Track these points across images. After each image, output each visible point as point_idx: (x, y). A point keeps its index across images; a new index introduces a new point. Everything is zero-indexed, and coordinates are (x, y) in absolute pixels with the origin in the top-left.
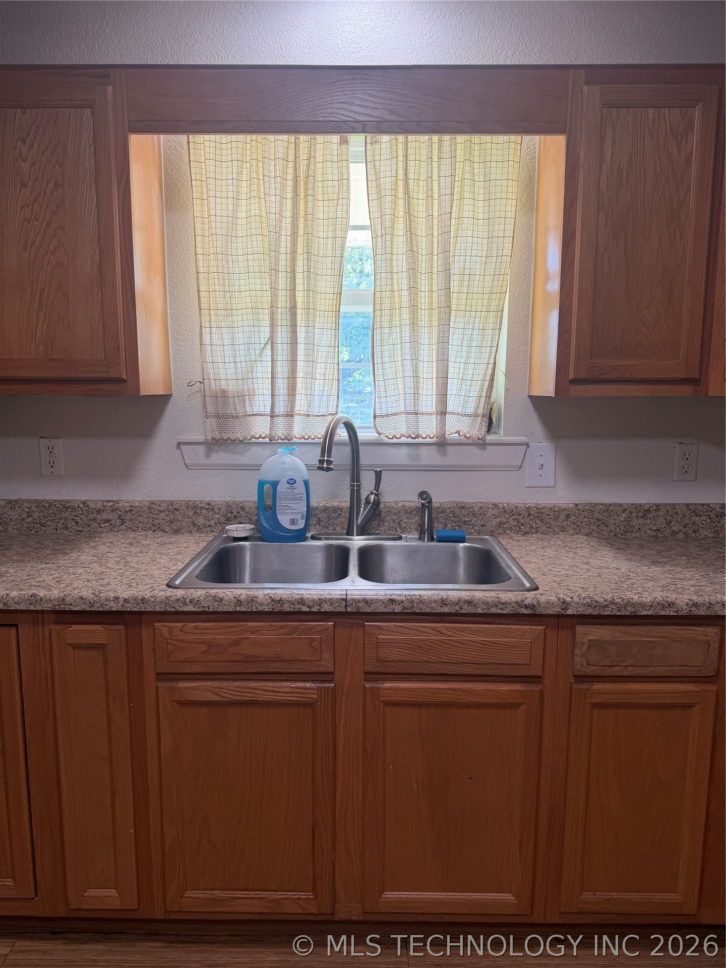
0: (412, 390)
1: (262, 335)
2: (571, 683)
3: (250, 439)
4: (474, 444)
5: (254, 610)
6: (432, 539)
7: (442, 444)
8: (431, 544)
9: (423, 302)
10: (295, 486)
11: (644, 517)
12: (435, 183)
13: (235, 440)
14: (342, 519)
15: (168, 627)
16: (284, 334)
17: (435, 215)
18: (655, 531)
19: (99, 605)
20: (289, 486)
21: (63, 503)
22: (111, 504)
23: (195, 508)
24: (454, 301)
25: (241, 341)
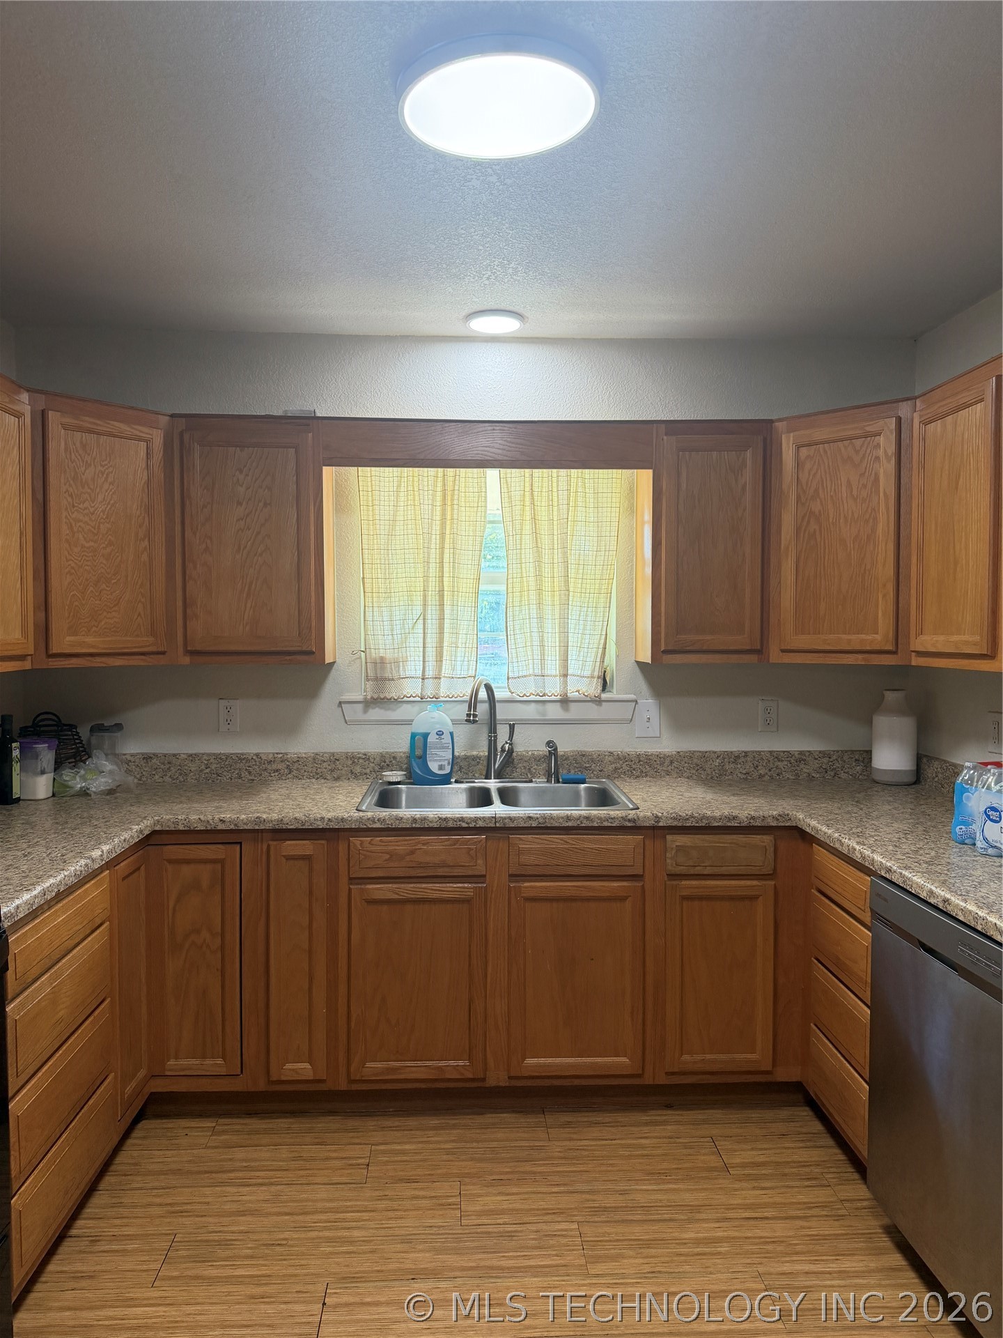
0: (539, 656)
1: (414, 612)
2: (665, 881)
3: (403, 698)
4: (592, 701)
5: (426, 826)
6: (558, 782)
7: (565, 701)
8: (557, 785)
9: (547, 585)
10: (442, 737)
11: (735, 762)
12: (555, 494)
13: (390, 699)
14: (480, 766)
15: (360, 841)
16: (434, 612)
17: (555, 519)
18: (745, 774)
19: (309, 824)
20: (438, 737)
21: (239, 756)
22: (281, 755)
23: (353, 758)
24: (571, 585)
25: (398, 618)
